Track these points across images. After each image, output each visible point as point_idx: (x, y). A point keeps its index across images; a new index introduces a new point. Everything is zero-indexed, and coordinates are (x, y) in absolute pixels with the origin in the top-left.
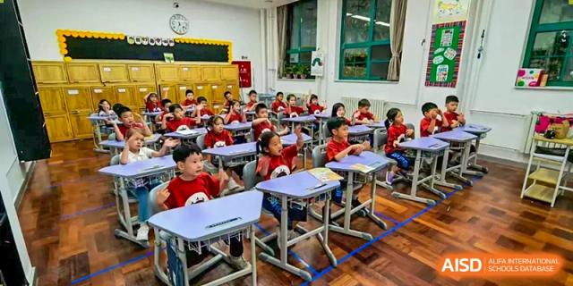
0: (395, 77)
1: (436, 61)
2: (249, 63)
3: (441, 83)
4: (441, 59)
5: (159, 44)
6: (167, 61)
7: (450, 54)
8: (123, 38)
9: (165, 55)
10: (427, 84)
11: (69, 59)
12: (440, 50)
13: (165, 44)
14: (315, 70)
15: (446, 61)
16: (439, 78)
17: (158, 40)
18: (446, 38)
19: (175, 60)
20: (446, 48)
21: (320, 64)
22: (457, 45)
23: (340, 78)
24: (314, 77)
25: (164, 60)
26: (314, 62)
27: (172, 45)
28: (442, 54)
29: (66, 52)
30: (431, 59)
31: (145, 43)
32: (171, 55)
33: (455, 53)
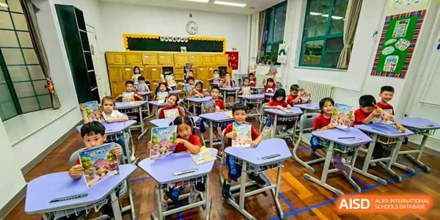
0: (344, 66)
1: (385, 52)
2: (237, 53)
3: (388, 73)
4: (392, 49)
5: (178, 41)
6: (182, 52)
7: (403, 45)
8: (157, 38)
9: (182, 48)
10: (372, 74)
11: (128, 50)
12: (391, 41)
13: (182, 41)
14: (280, 58)
15: (397, 52)
16: (387, 67)
17: (178, 39)
18: (400, 29)
19: (188, 51)
20: (398, 39)
21: (284, 54)
22: (412, 36)
23: (299, 65)
24: (279, 64)
25: (180, 51)
26: (281, 52)
27: (186, 41)
28: (393, 45)
29: (127, 46)
30: (380, 50)
31: (170, 41)
32: (185, 48)
33: (409, 44)
